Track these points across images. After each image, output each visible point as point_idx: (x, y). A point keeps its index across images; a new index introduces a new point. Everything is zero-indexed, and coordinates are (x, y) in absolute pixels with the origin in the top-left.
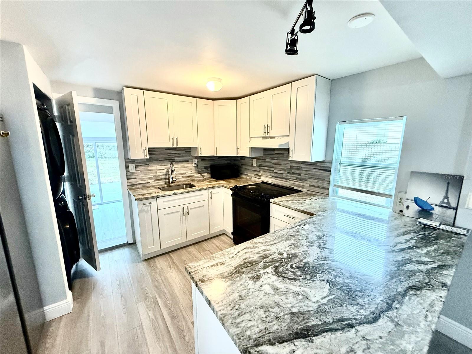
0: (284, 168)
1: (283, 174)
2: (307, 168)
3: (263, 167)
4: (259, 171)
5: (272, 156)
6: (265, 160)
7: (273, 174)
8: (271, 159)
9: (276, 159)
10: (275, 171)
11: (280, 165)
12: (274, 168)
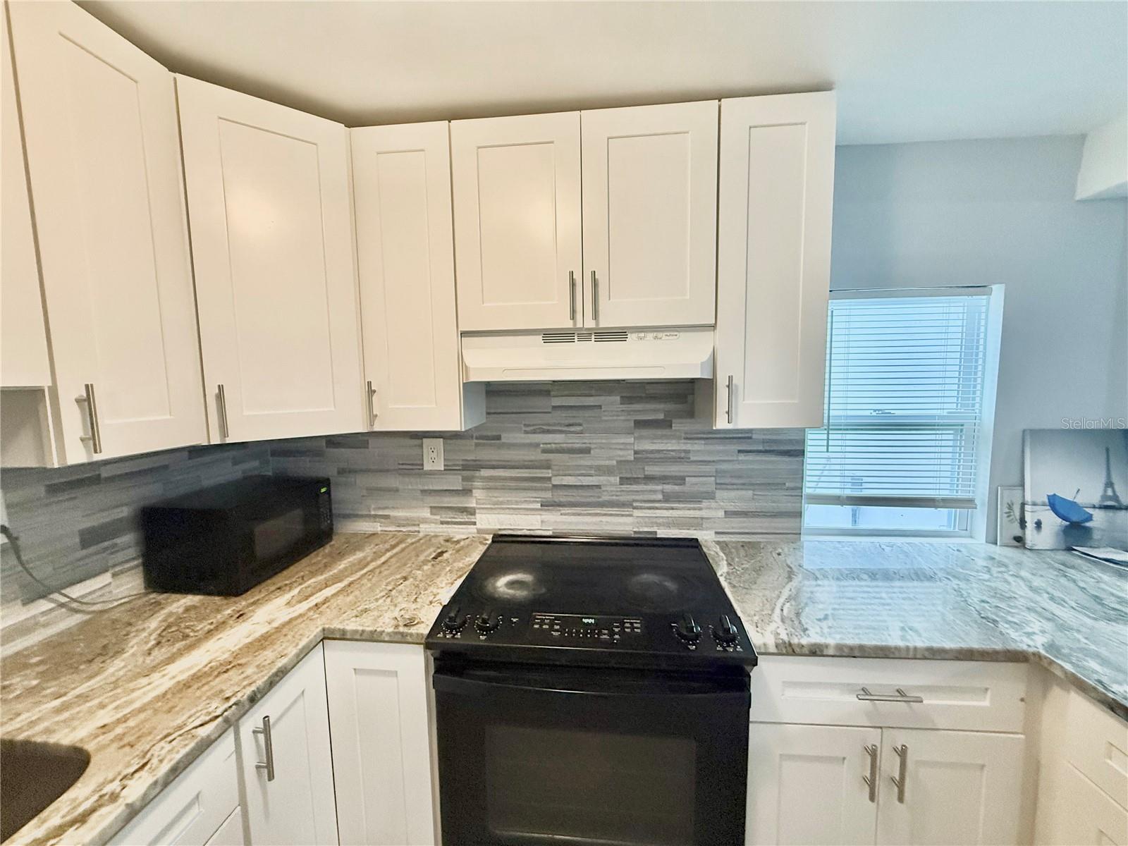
0: (607, 463)
1: (598, 487)
2: (710, 453)
3: (485, 473)
4: (467, 492)
5: (537, 419)
6: (499, 438)
7: (548, 495)
8: (534, 432)
9: (561, 432)
10: (556, 481)
11: (587, 451)
12: (549, 468)
